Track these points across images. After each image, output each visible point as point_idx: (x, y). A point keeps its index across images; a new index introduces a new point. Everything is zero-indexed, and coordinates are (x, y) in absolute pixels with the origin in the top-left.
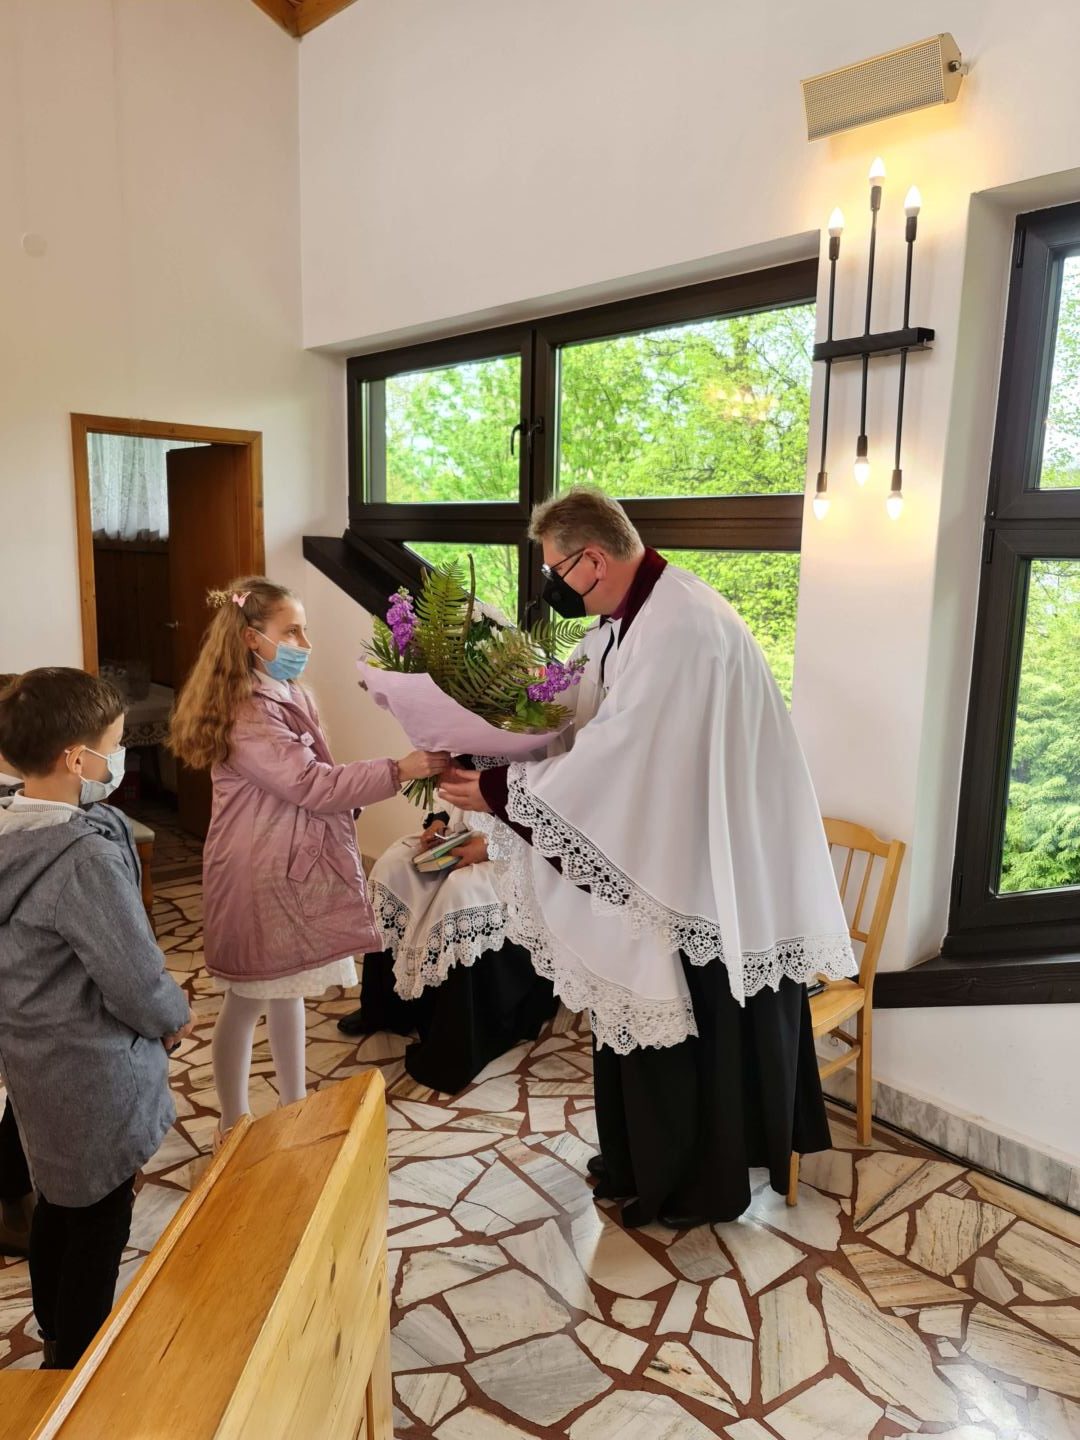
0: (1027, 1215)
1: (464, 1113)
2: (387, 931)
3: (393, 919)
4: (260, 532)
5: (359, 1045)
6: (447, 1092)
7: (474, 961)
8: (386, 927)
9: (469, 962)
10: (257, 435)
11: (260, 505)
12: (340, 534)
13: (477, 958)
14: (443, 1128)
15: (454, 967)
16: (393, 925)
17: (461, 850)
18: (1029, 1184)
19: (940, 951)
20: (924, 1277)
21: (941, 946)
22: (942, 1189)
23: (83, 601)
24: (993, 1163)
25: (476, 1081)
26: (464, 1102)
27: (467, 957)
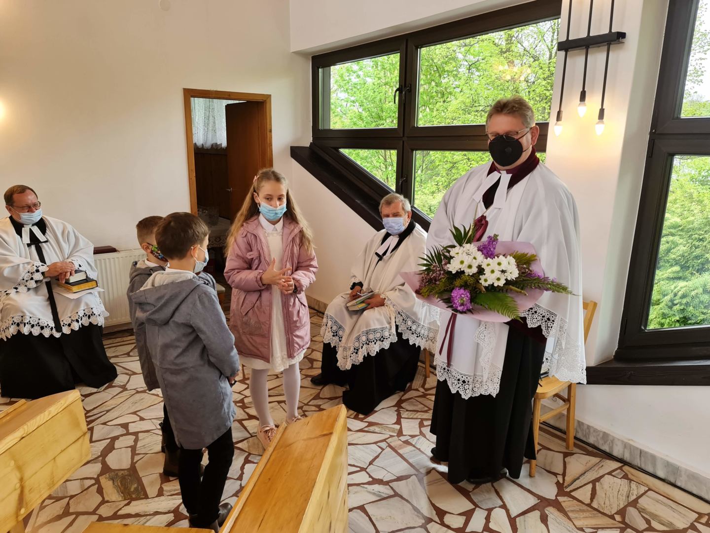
0: (654, 488)
1: (371, 424)
2: (334, 338)
3: (336, 332)
4: (271, 145)
5: (321, 390)
6: (363, 414)
7: (375, 353)
8: (333, 336)
9: (373, 354)
10: (269, 96)
11: (271, 131)
12: (308, 145)
13: (377, 352)
14: (361, 431)
15: (366, 356)
16: (336, 335)
17: (369, 300)
18: (655, 473)
19: (613, 357)
20: (600, 515)
21: (614, 354)
22: (610, 473)
23: (190, 179)
24: (637, 462)
25: (376, 409)
26: (371, 419)
27: (372, 352)
